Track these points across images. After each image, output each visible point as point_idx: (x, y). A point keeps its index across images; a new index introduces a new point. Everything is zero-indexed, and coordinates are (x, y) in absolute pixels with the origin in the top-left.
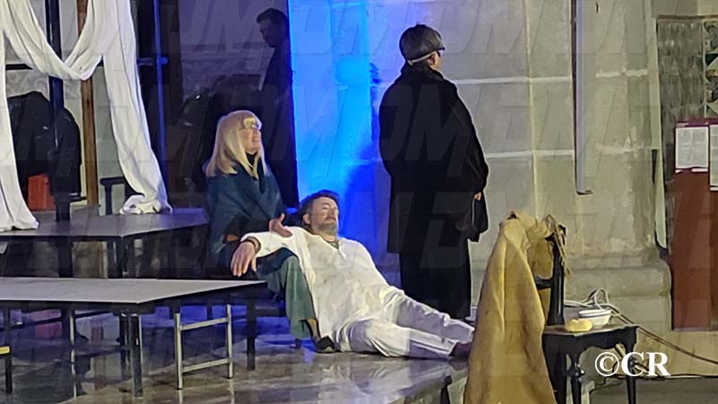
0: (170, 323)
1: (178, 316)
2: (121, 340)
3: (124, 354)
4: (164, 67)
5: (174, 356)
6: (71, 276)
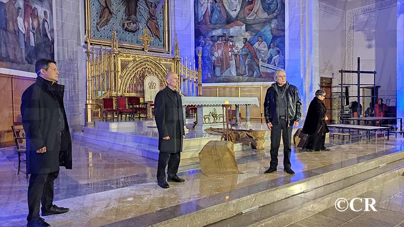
6: (360, 125)
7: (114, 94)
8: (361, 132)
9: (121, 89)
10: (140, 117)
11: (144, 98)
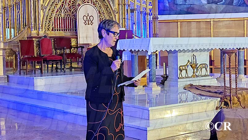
7: (34, 33)
9: (44, 26)
10: (71, 68)
11: (77, 38)
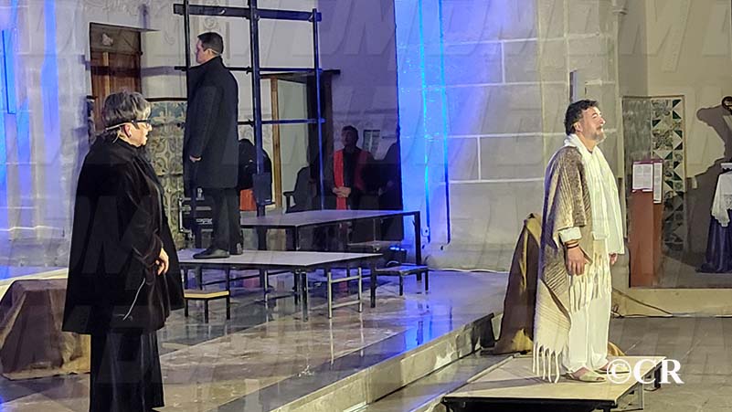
0: (325, 279)
1: (330, 274)
2: (295, 288)
3: (297, 298)
4: (322, 124)
5: (327, 298)
6: (266, 250)
8: (273, 280)
